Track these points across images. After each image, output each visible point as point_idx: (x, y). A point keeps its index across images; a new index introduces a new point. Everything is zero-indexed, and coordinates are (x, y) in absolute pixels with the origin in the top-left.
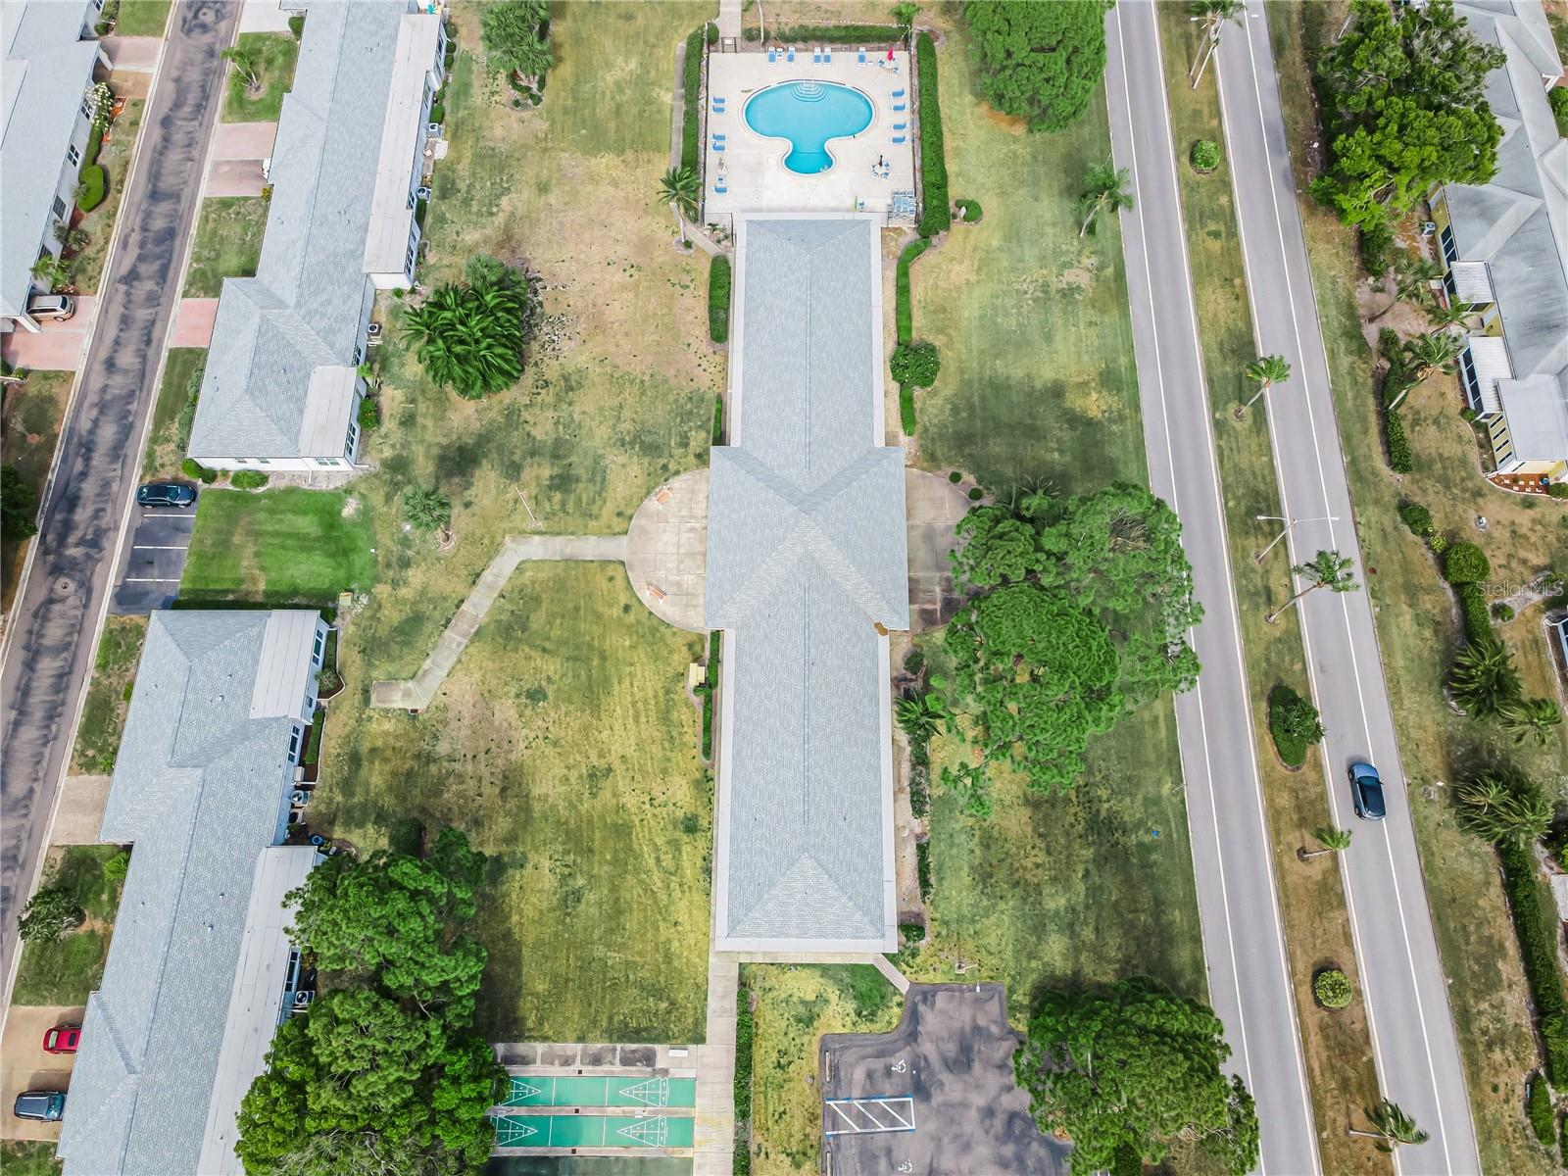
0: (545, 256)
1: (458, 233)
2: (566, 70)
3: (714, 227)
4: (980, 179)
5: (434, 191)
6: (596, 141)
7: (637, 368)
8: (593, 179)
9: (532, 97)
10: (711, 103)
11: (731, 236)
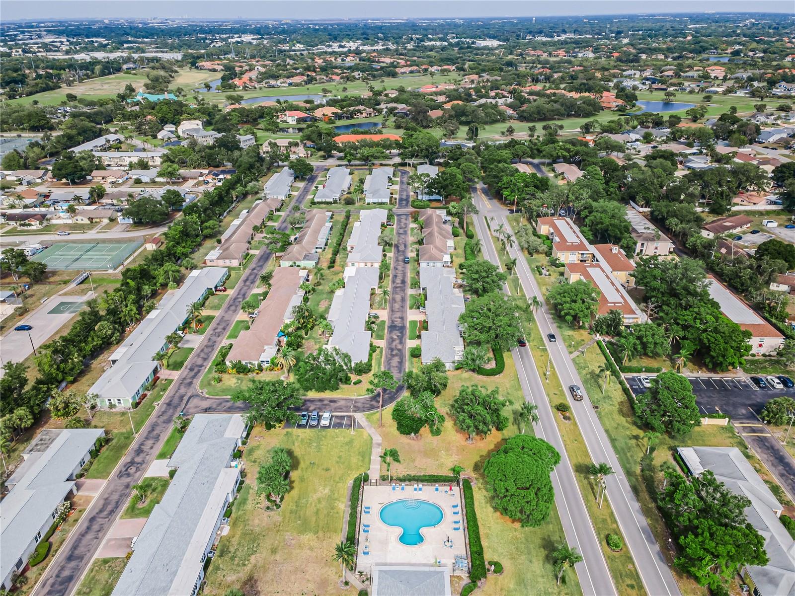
0: (269, 590)
1: (224, 576)
2: (294, 493)
3: (361, 573)
4: (500, 550)
5: (217, 553)
6: (304, 528)
8: (301, 546)
9: (276, 505)
10: (363, 509)
11: (369, 579)
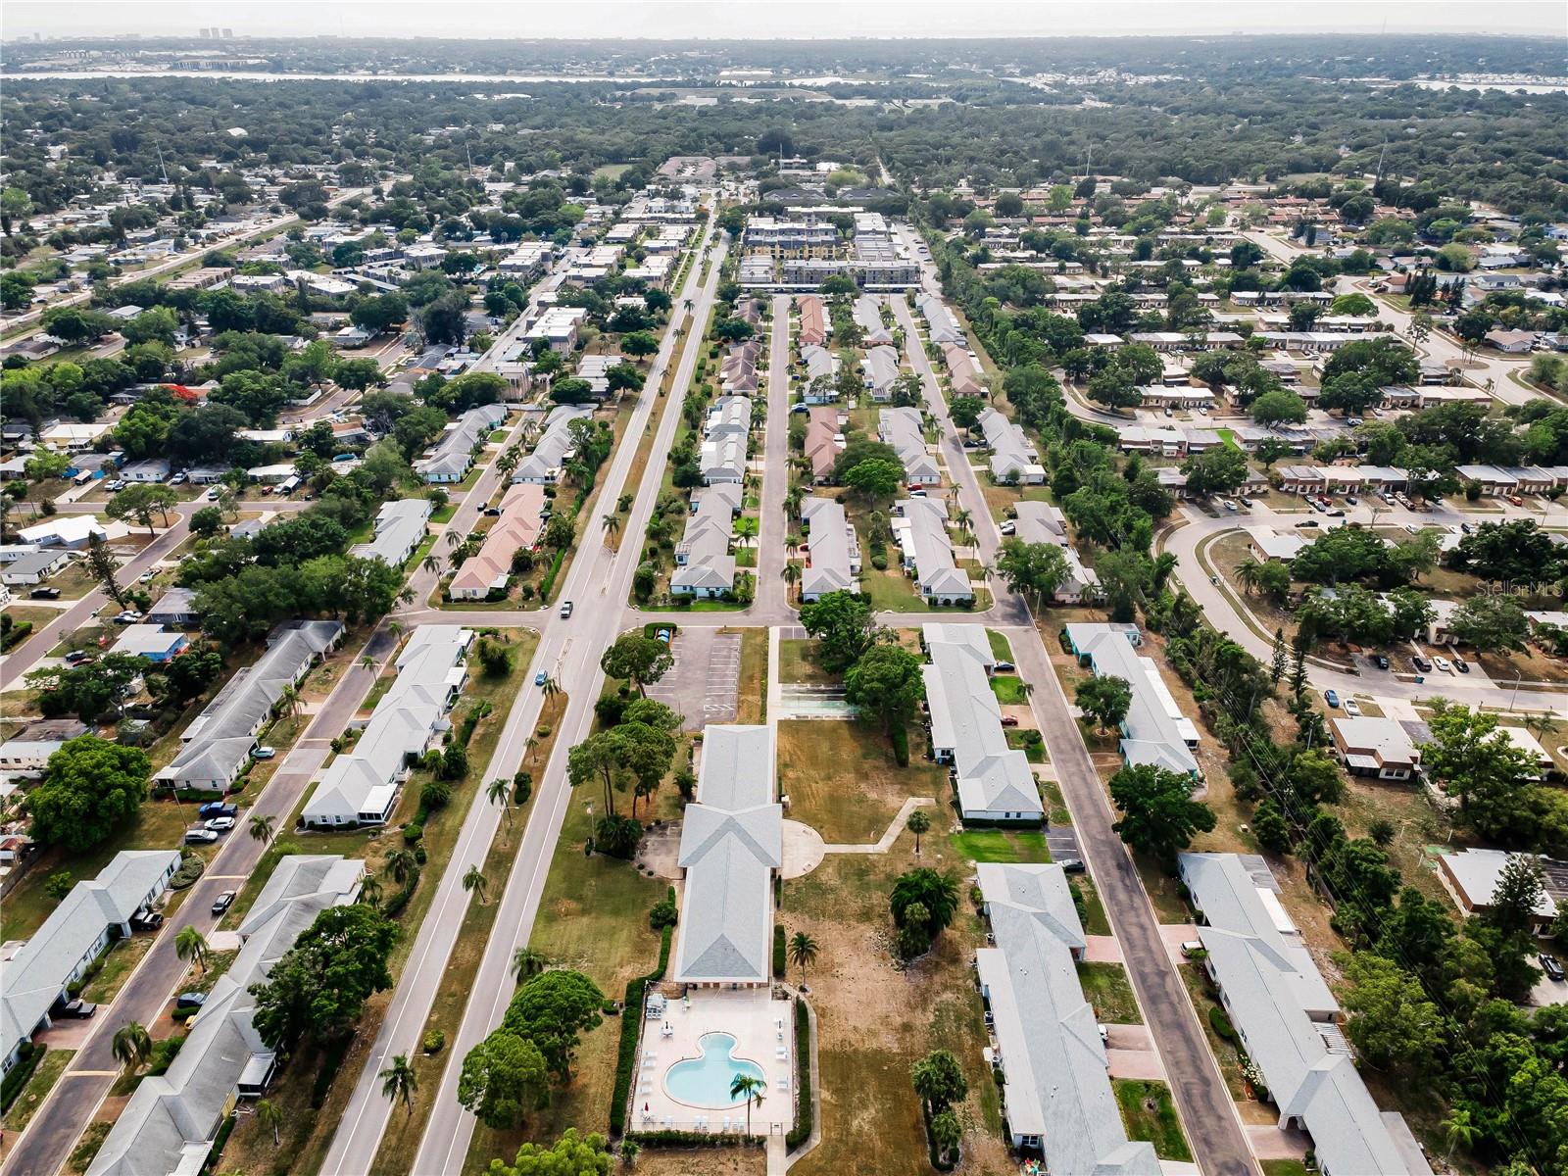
3: (784, 998)
6: (874, 1059)
7: (828, 924)
8: (872, 1033)
